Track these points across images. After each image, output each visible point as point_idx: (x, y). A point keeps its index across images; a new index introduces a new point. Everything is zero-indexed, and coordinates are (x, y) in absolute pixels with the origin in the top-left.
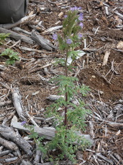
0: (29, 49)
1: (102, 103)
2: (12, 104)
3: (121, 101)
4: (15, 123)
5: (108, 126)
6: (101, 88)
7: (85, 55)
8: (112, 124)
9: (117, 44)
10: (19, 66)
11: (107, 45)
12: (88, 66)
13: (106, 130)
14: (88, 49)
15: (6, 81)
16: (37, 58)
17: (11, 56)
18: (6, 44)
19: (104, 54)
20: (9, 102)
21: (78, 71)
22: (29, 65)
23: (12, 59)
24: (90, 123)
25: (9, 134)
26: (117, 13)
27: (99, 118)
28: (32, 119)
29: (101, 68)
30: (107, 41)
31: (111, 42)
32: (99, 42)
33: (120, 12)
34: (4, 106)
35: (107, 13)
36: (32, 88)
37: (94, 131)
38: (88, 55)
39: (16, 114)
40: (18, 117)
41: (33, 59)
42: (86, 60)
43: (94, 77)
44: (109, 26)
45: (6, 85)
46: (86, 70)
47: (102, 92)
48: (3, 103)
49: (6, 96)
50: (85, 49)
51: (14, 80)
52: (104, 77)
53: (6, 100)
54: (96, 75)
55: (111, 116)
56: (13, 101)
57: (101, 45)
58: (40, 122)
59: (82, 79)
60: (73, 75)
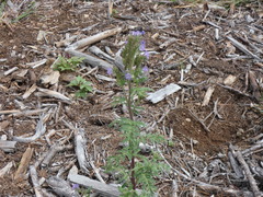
0: (108, 79)
1: (194, 156)
2: (73, 150)
3: (220, 155)
4: (74, 175)
5: (198, 188)
6: (196, 136)
7: (180, 90)
8: (203, 185)
9: (224, 78)
10: (92, 101)
11: (212, 79)
12: (182, 106)
13: (195, 193)
14: (185, 83)
15: (72, 119)
16: (116, 91)
17: (82, 87)
18: (78, 71)
19: (205, 90)
20: (69, 146)
21: (168, 111)
22: (104, 99)
23: (84, 90)
24: (174, 182)
25: (63, 190)
26: (230, 38)
27: (188, 176)
28: (97, 171)
29: (200, 109)
30: (211, 74)
31: (217, 75)
32: (201, 75)
33: (234, 37)
34: (63, 152)
35: (217, 37)
36: (103, 130)
37: (178, 193)
38: (184, 90)
39: (77, 163)
40: (79, 168)
41: (111, 92)
42: (180, 97)
43: (188, 120)
44: (217, 55)
45: (69, 124)
46: (178, 110)
47: (196, 142)
48: (61, 148)
49: (66, 138)
50: (182, 82)
51: (82, 118)
52: (202, 121)
53: (66, 143)
54: (191, 118)
55: (204, 174)
56: (74, 146)
57: (204, 79)
58: (107, 176)
59: (171, 122)
60: (160, 117)
